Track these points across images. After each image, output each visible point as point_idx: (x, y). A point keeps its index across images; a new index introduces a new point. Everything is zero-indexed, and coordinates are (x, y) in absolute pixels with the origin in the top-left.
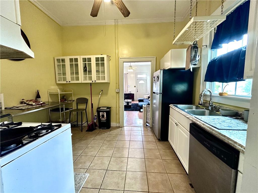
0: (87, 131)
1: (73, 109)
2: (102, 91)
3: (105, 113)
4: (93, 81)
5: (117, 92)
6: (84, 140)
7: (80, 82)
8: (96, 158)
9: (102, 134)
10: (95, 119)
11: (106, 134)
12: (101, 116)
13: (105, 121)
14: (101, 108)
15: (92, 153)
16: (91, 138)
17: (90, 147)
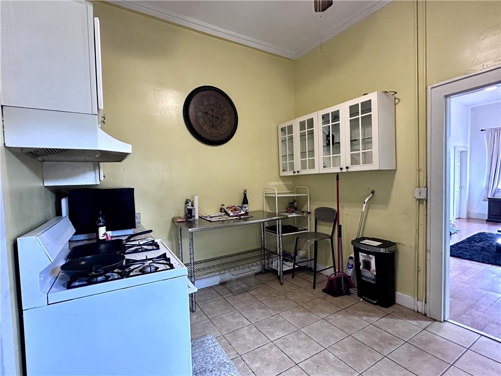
0: (324, 291)
1: (309, 231)
2: (373, 192)
3: (374, 259)
4: (341, 169)
5: (419, 200)
6: (305, 312)
7: (315, 171)
8: (294, 370)
9: (353, 314)
10: (350, 266)
11: (365, 318)
12: (362, 264)
13: (374, 280)
14: (366, 242)
15: (297, 352)
16: (322, 312)
17: (303, 336)
